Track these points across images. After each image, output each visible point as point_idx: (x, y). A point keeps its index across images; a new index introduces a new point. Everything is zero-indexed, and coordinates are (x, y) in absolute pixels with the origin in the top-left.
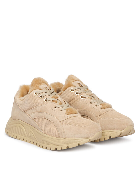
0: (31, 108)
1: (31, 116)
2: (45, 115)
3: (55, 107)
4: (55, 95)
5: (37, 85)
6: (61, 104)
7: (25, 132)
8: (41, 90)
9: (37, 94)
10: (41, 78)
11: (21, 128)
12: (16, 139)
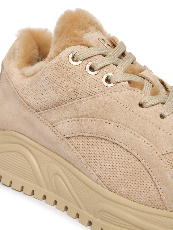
0: (57, 105)
1: (59, 127)
2: (109, 129)
3: (141, 105)
4: (132, 63)
5: (76, 31)
6: (155, 93)
7: (39, 172)
8: (89, 47)
9: (77, 61)
10: (84, 11)
11: (24, 159)
12: (10, 186)
